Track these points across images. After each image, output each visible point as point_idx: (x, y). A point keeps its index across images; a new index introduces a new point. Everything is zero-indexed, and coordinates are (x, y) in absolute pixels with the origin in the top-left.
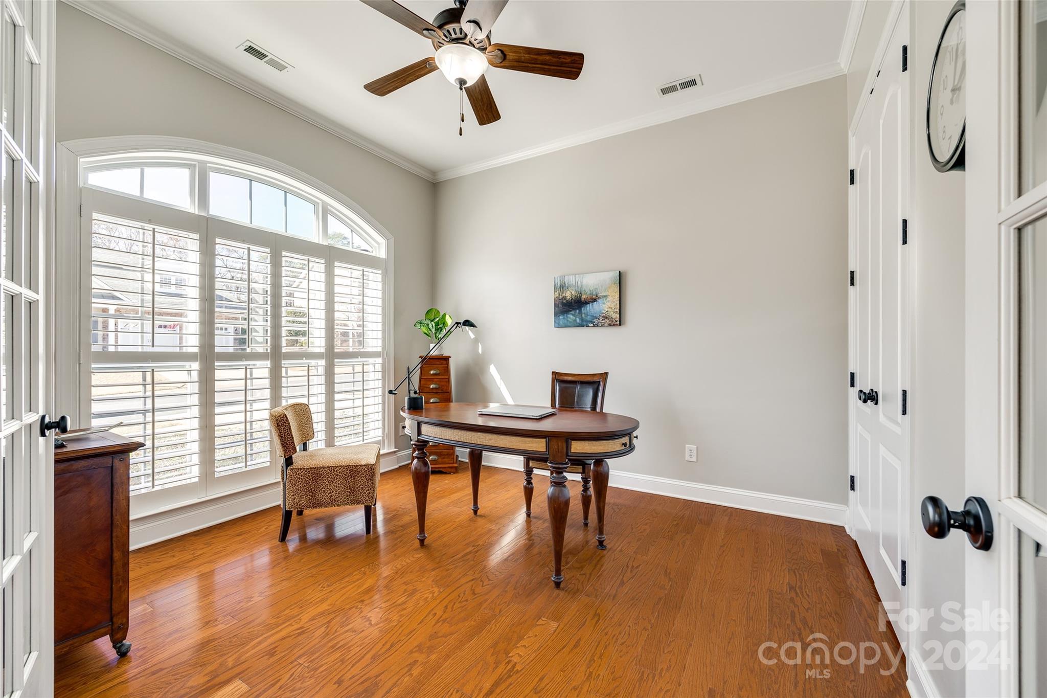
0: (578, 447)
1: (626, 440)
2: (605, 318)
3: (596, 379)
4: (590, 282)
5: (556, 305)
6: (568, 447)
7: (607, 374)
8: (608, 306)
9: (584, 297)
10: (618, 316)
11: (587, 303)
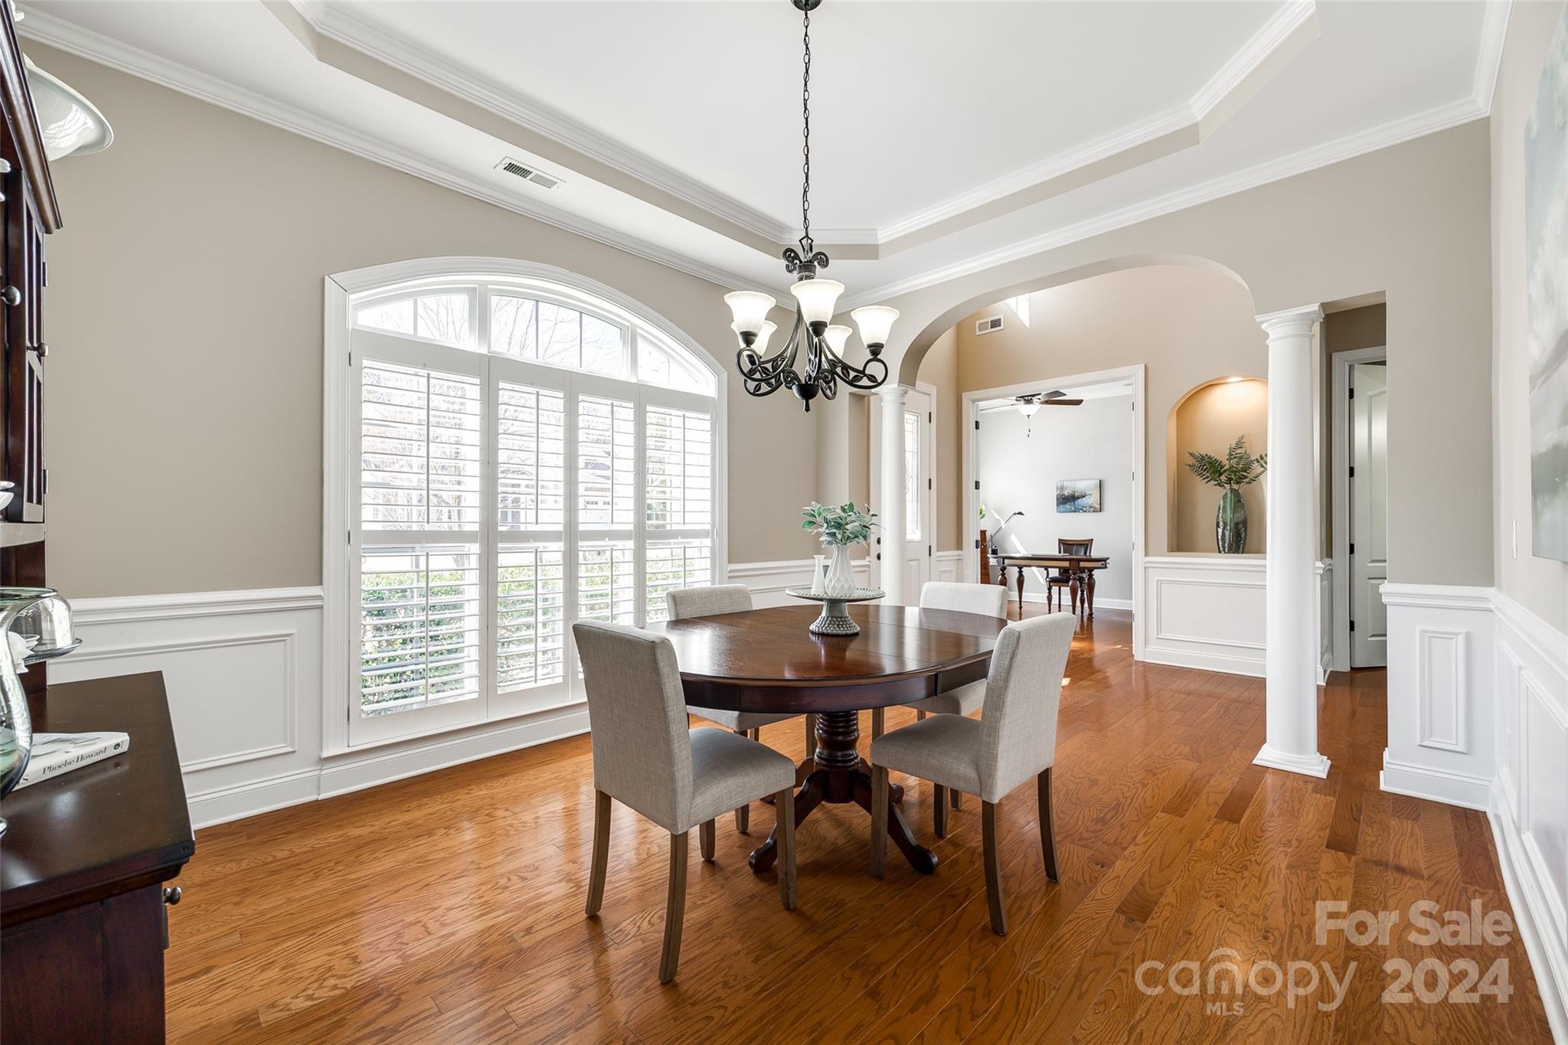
0: (1082, 564)
1: (1103, 563)
2: (1090, 507)
3: (1086, 542)
4: (1080, 486)
5: (1057, 499)
6: (1079, 564)
7: (1092, 540)
8: (1092, 500)
9: (1077, 494)
10: (1099, 506)
11: (1078, 498)
